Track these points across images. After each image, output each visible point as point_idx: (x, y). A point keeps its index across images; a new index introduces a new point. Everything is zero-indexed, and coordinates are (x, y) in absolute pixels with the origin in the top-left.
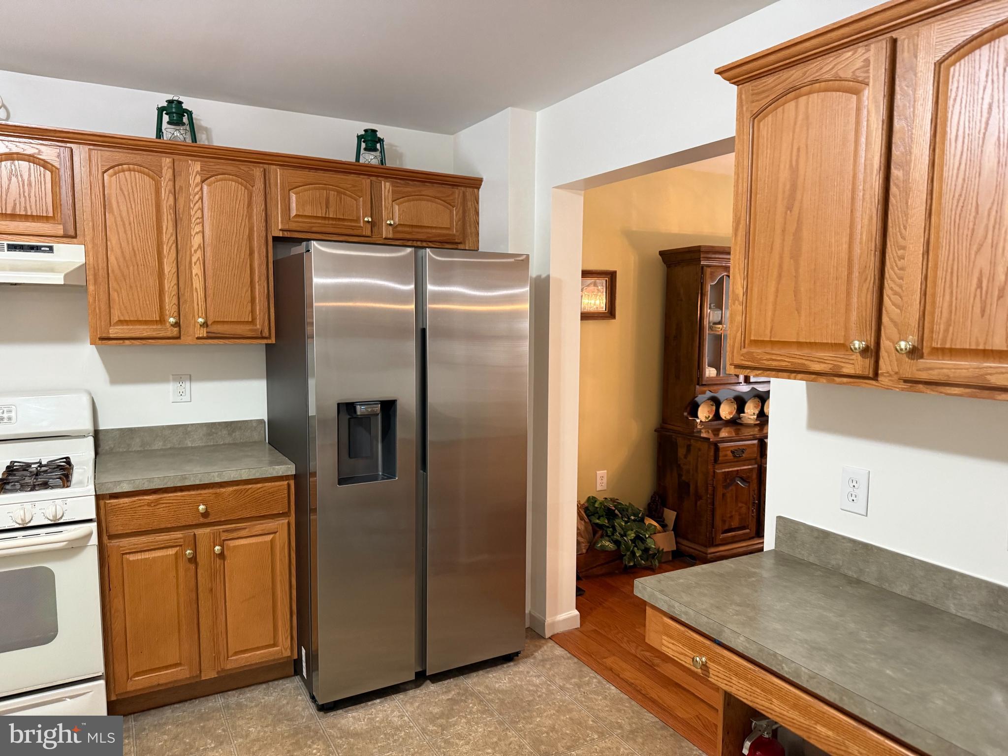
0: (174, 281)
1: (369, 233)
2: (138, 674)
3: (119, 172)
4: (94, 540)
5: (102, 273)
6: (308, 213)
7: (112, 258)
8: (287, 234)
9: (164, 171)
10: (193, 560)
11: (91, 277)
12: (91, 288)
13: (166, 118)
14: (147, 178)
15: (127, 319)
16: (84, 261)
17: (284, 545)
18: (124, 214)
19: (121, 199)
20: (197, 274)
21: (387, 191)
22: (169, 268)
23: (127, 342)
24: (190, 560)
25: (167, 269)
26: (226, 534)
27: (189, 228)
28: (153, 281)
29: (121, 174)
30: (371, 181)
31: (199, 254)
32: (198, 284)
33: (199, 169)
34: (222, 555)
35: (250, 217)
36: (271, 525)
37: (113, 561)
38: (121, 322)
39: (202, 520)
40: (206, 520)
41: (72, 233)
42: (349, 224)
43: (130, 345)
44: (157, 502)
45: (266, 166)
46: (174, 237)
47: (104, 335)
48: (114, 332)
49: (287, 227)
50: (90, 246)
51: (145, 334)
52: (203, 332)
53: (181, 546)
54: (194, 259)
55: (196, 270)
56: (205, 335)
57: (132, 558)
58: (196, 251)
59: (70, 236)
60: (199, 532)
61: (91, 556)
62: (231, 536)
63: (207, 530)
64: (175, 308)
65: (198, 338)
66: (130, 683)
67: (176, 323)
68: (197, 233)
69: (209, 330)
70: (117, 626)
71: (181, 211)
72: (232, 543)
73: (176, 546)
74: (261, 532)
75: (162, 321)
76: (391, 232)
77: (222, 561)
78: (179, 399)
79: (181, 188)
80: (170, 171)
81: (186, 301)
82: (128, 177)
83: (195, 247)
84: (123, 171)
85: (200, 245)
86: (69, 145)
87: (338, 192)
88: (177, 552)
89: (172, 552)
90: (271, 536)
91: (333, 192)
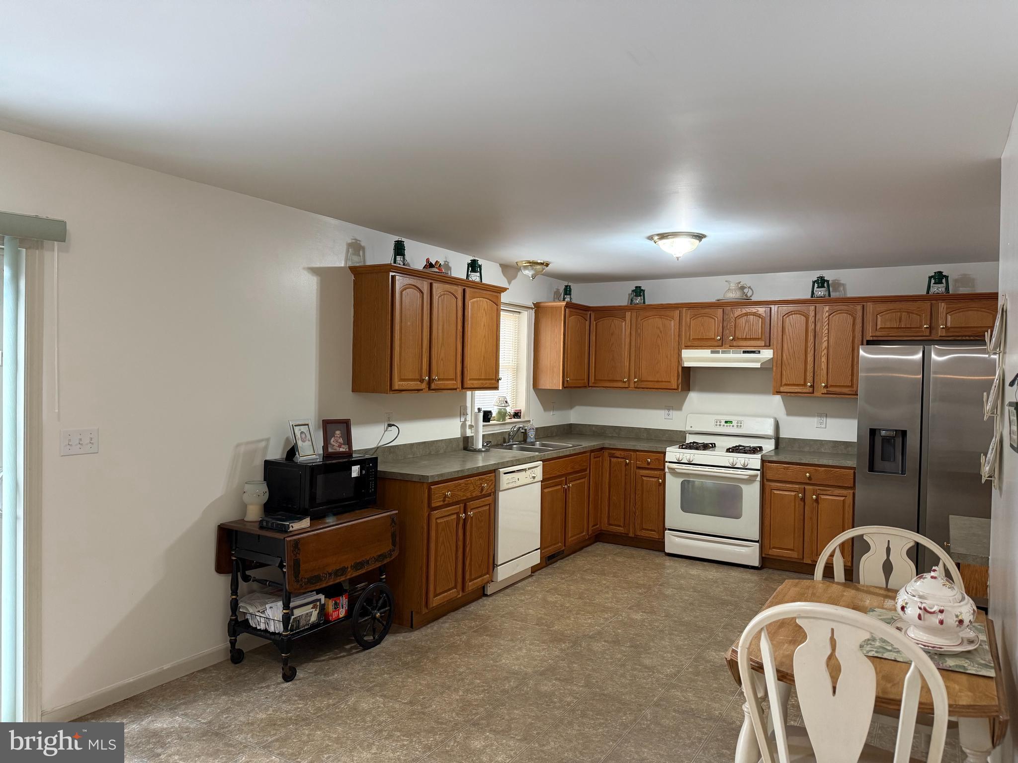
0: (812, 365)
1: (928, 334)
2: (774, 548)
3: (790, 315)
4: (759, 479)
5: (779, 362)
6: (888, 325)
7: (784, 355)
8: (875, 338)
9: (811, 312)
10: (803, 500)
11: (775, 364)
12: (774, 368)
13: (816, 285)
14: (802, 317)
15: (789, 383)
16: (772, 357)
17: (850, 503)
18: (791, 334)
19: (790, 328)
20: (823, 362)
21: (942, 308)
22: (810, 359)
23: (789, 394)
24: (801, 499)
25: (809, 359)
26: (819, 491)
27: (822, 338)
28: (802, 366)
29: (791, 316)
30: (931, 304)
31: (825, 351)
32: (824, 366)
33: (828, 309)
34: (817, 500)
35: (854, 331)
36: (844, 492)
37: (767, 491)
38: (786, 385)
39: (808, 481)
40: (810, 482)
41: (768, 344)
42: (914, 330)
43: (789, 396)
44: (787, 468)
45: (864, 303)
46: (813, 344)
47: (778, 391)
48: (782, 389)
49: (874, 335)
50: (775, 350)
51: (796, 391)
52: (825, 391)
53: (797, 492)
54: (823, 354)
55: (824, 359)
56: (826, 392)
57: (776, 492)
58: (823, 350)
59: (768, 346)
60: (807, 487)
61: (756, 486)
62: (822, 492)
63: (811, 487)
64: (811, 378)
65: (822, 394)
66: (770, 551)
67: (811, 386)
68: (825, 341)
69: (828, 389)
70: (767, 523)
71: (818, 330)
72: (823, 497)
73: (795, 491)
74: (837, 494)
75: (805, 385)
76: (944, 332)
77: (817, 504)
78: (819, 426)
79: (819, 319)
80: (813, 312)
81: (817, 375)
82: (794, 318)
83: (824, 347)
84: (792, 315)
85: (826, 347)
86: (770, 306)
87: (908, 312)
88: (795, 495)
89: (793, 494)
90: (844, 498)
91: (904, 313)
